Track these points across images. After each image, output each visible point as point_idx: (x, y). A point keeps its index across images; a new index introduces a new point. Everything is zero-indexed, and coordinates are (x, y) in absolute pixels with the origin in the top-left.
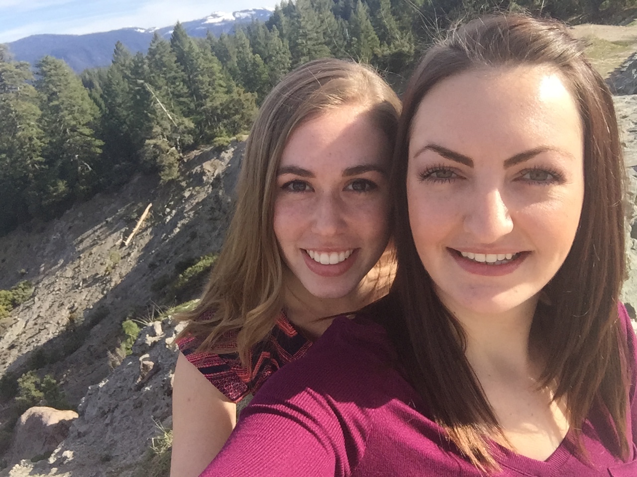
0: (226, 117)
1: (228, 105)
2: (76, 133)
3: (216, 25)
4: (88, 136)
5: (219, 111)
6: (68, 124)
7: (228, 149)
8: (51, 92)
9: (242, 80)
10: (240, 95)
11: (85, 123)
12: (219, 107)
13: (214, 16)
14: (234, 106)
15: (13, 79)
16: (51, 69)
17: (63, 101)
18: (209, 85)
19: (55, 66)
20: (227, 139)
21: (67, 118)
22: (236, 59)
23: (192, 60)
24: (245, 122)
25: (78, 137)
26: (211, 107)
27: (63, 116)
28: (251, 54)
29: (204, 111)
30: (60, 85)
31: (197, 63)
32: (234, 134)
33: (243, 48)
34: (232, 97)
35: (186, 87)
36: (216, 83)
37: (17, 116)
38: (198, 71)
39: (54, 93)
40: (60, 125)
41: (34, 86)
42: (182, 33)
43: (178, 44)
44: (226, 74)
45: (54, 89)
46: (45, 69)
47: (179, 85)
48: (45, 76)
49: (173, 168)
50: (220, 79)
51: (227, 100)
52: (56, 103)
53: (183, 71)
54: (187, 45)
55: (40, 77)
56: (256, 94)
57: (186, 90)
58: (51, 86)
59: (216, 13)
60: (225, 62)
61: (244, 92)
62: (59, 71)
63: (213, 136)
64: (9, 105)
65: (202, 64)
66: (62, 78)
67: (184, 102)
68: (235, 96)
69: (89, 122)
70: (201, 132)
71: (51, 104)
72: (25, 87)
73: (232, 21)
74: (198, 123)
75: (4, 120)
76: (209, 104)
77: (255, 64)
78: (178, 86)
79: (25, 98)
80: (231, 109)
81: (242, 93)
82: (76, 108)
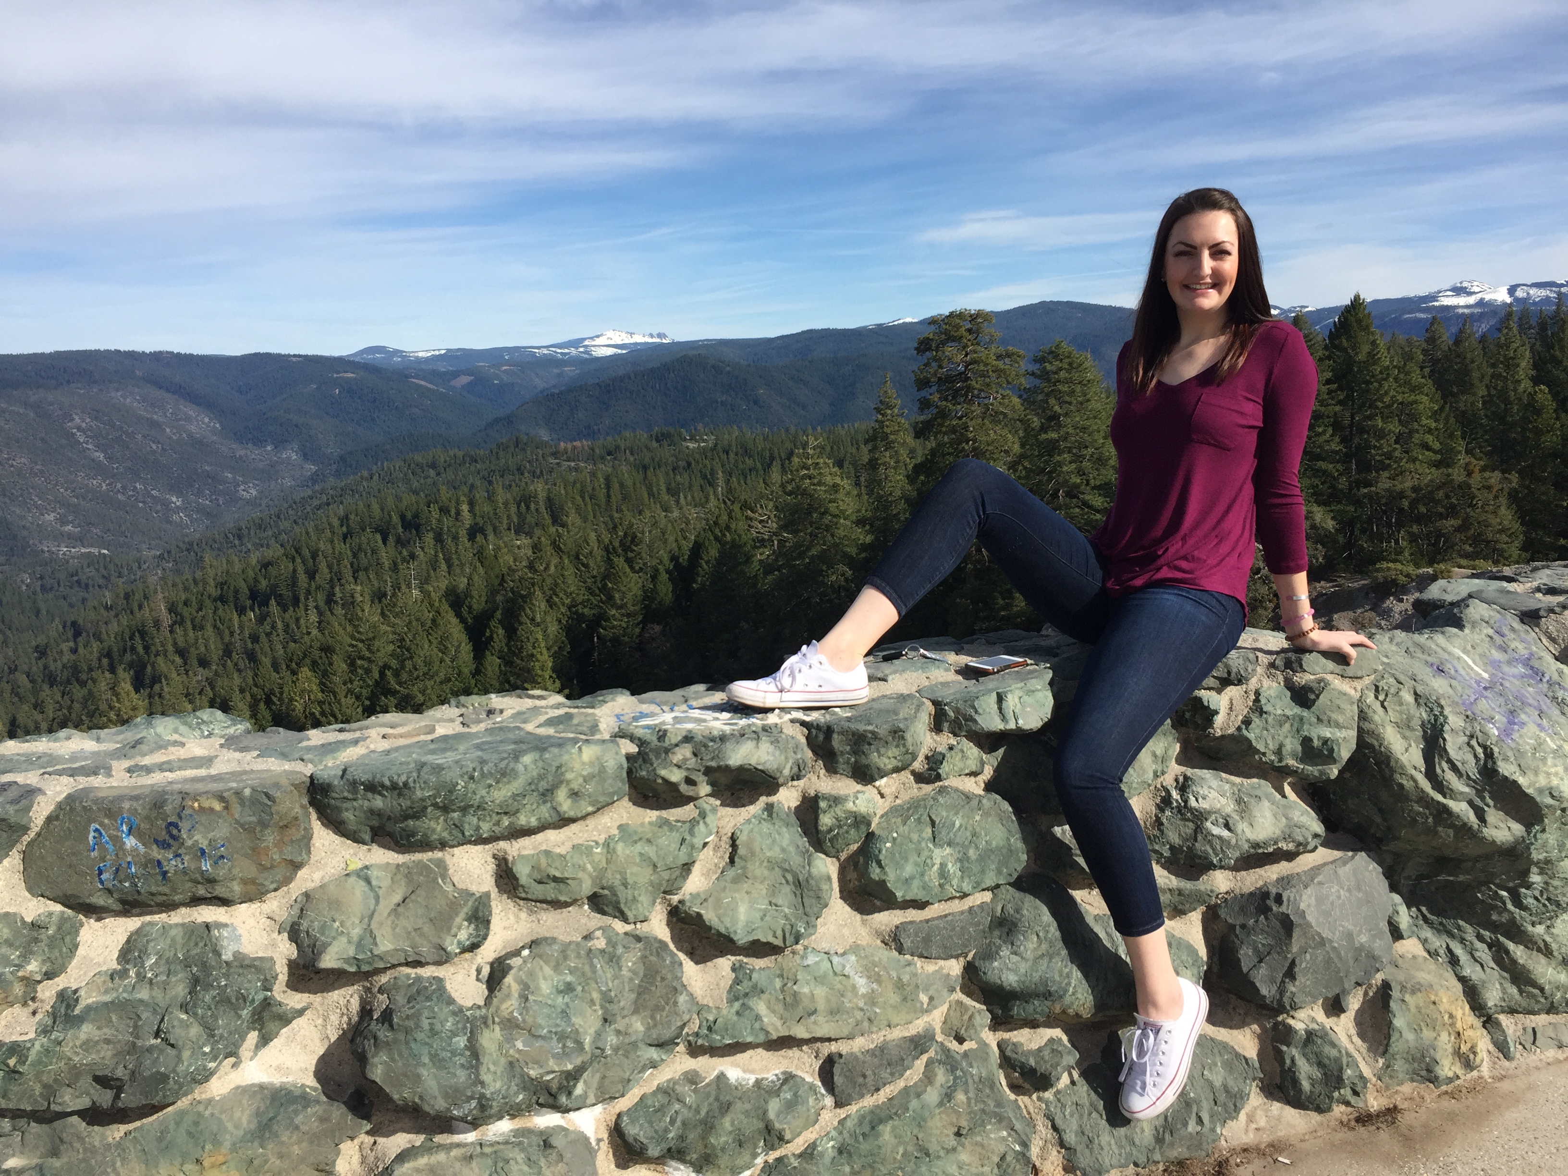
0: (1419, 519)
1: (1431, 492)
2: (1074, 500)
3: (1460, 311)
4: (1098, 511)
5: (1405, 504)
6: (1067, 481)
7: (1406, 593)
8: (1049, 413)
9: (1487, 441)
10: (1469, 474)
11: (1098, 483)
12: (1409, 493)
13: (1459, 291)
14: (1447, 497)
15: (988, 380)
16: (1061, 369)
17: (1068, 433)
18: (1396, 442)
19: (1070, 364)
20: (1410, 569)
21: (1065, 469)
22: (1482, 392)
23: (1368, 383)
24: (1468, 538)
25: (1077, 510)
26: (1387, 490)
27: (1060, 464)
28: (1526, 385)
29: (1370, 496)
30: (1070, 403)
31: (1378, 390)
32: (1431, 563)
33: (1508, 367)
34: (1449, 475)
35: (1337, 439)
36: (1416, 438)
37: (974, 449)
38: (1377, 408)
39: (1055, 417)
40: (1050, 480)
41: (1020, 397)
42: (1359, 321)
43: (1345, 343)
44: (1447, 420)
45: (1057, 408)
46: (1048, 367)
47: (1324, 432)
48: (1048, 380)
49: (1260, 611)
50: (1430, 431)
51: (1431, 481)
52: (1054, 435)
53: (1340, 403)
54: (1366, 348)
55: (1037, 382)
56: (1514, 477)
57: (1335, 446)
58: (1052, 401)
59: (1465, 284)
60: (1454, 395)
61: (1483, 470)
62: (1075, 376)
63: (1380, 557)
64: (966, 428)
65: (1392, 393)
66: (1078, 388)
67: (1325, 472)
68: (1457, 475)
69: (1106, 484)
70: (1349, 545)
71: (1044, 436)
72: (1003, 397)
73: (1505, 304)
74: (1346, 524)
75: (949, 454)
76: (1384, 483)
77: (1532, 407)
78: (1319, 435)
79: (996, 417)
80: (1438, 502)
81: (1477, 469)
82: (1090, 450)
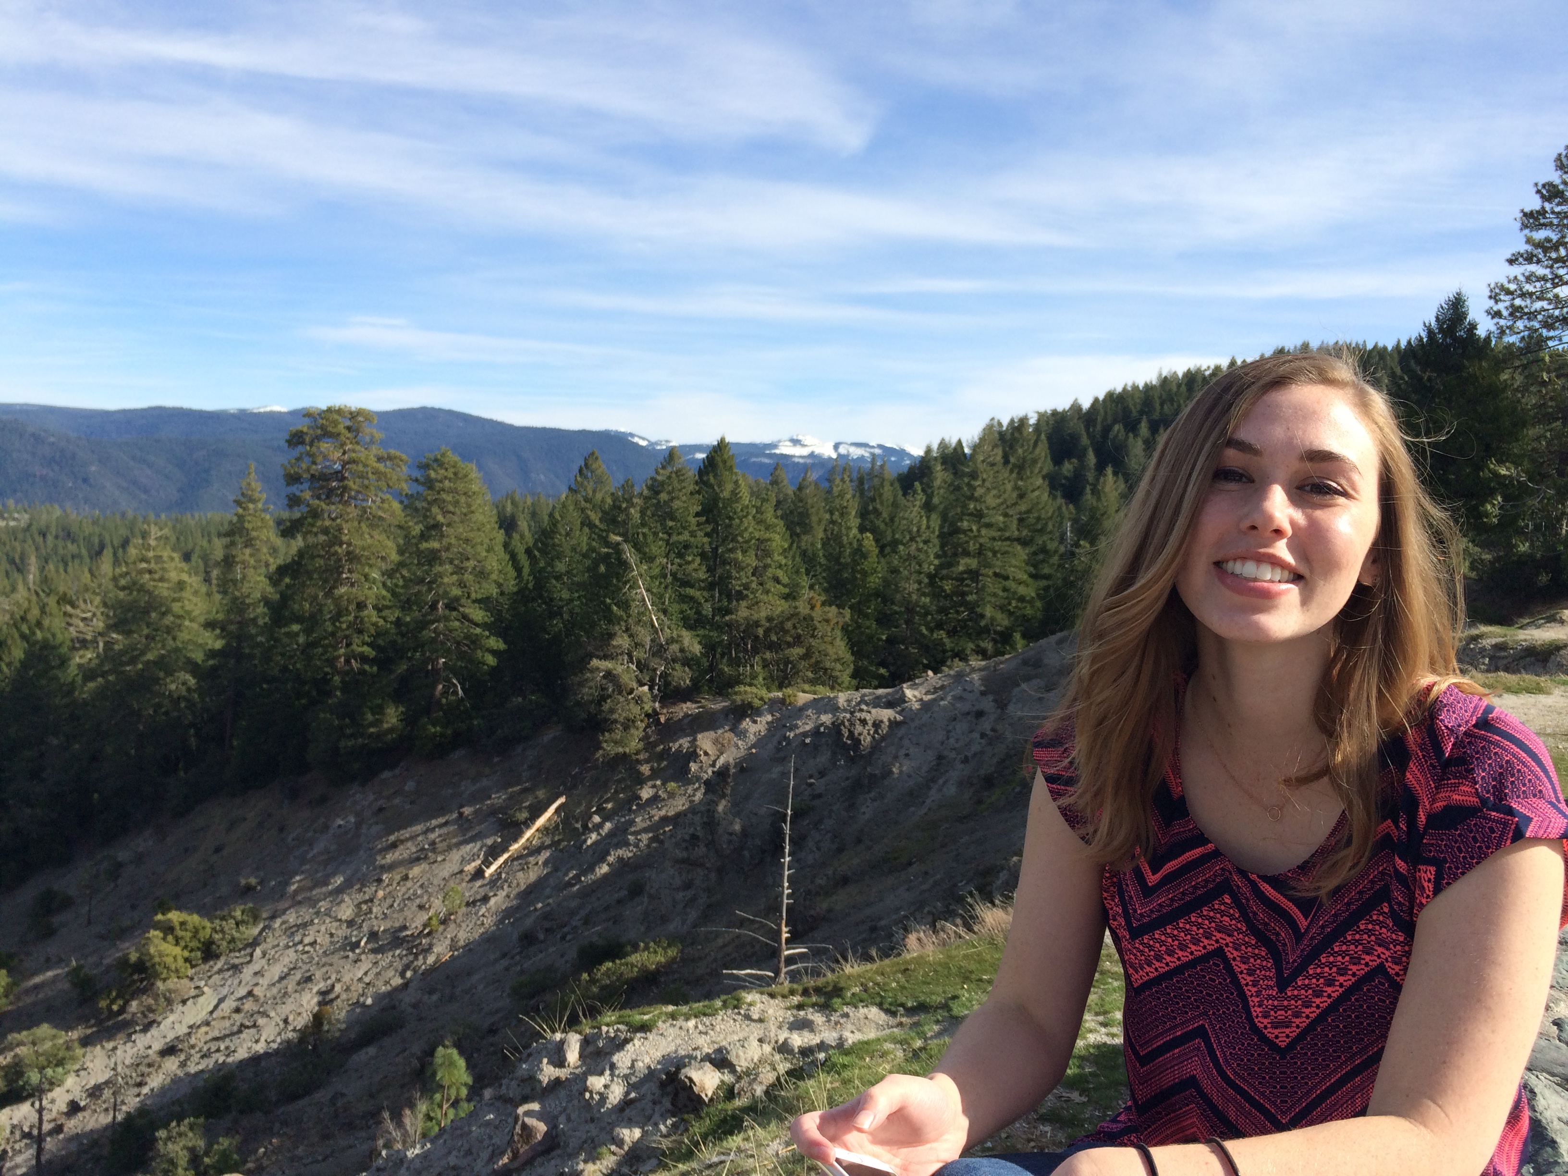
0: (772, 646)
1: (782, 623)
2: (454, 613)
3: (796, 460)
4: (477, 625)
5: (760, 632)
6: (446, 593)
7: (759, 715)
8: (432, 522)
9: (824, 578)
10: (813, 608)
11: (479, 596)
12: (763, 622)
13: (796, 442)
14: (795, 627)
15: (366, 482)
16: (446, 478)
17: (450, 544)
18: (753, 574)
19: (455, 474)
20: (763, 693)
21: (446, 580)
22: (821, 535)
23: (731, 519)
24: (811, 666)
25: (457, 624)
26: (746, 619)
27: (440, 575)
28: (855, 531)
29: (729, 625)
30: (453, 514)
31: (739, 526)
32: (780, 687)
33: (842, 515)
34: (796, 608)
35: (704, 568)
36: (770, 572)
37: (348, 553)
38: (738, 542)
39: (437, 526)
40: (430, 590)
41: (401, 502)
42: (725, 462)
43: (712, 480)
44: (794, 557)
45: (440, 518)
46: (433, 474)
47: (693, 561)
48: (431, 488)
49: (633, 731)
50: (780, 566)
51: (782, 612)
52: (435, 545)
53: (707, 535)
54: (729, 487)
55: (420, 489)
56: (847, 612)
57: (702, 575)
58: (435, 510)
59: (800, 438)
60: (798, 535)
61: (823, 604)
62: (461, 486)
63: (737, 681)
64: (340, 529)
65: (751, 530)
66: (463, 499)
67: (692, 598)
68: (803, 609)
69: (488, 598)
70: (712, 668)
71: (424, 545)
72: (383, 501)
73: (830, 458)
74: (710, 647)
75: (319, 556)
76: (742, 612)
77: (860, 553)
78: (688, 563)
79: (375, 522)
80: (786, 632)
81: (819, 604)
82: (471, 563)
